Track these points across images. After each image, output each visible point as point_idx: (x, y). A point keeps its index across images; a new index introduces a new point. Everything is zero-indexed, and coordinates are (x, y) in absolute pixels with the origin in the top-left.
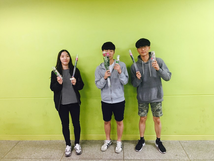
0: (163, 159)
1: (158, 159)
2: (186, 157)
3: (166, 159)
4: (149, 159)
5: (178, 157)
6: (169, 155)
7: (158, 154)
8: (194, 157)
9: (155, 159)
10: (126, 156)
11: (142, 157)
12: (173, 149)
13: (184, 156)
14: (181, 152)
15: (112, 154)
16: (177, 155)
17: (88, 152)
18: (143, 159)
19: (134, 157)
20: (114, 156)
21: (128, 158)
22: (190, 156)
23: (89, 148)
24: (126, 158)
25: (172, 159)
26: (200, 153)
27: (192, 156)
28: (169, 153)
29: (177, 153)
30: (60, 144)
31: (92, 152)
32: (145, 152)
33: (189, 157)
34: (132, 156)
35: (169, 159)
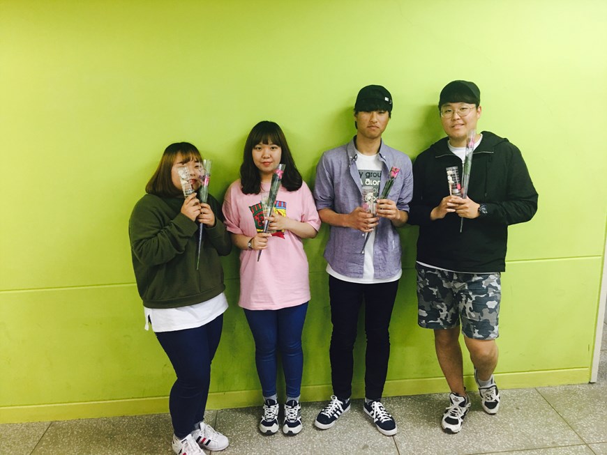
2: (390, 451)
5: (369, 452)
7: (313, 448)
8: (414, 451)
12: (359, 426)
13: (387, 448)
16: (366, 447)
26: (432, 436)
27: (408, 446)
28: (346, 440)
30: (15, 438)
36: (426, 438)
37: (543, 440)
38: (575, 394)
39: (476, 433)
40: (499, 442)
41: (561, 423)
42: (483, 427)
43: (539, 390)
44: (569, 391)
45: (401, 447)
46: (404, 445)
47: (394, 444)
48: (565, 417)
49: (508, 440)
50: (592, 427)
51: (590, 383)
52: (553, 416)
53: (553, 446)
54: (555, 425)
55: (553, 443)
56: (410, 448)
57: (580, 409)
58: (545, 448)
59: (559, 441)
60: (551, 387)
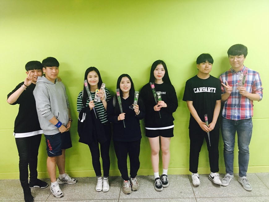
0: (164, 197)
1: (158, 198)
2: (191, 194)
3: (167, 197)
5: (182, 194)
6: (172, 193)
9: (155, 197)
10: (122, 195)
11: (140, 195)
12: (179, 185)
14: (187, 188)
16: (181, 192)
17: (78, 191)
18: (142, 198)
21: (124, 197)
23: (81, 187)
24: (122, 197)
25: (175, 197)
26: (209, 190)
27: (198, 193)
28: (173, 189)
29: (183, 190)
32: (145, 190)
33: (195, 194)
35: (171, 197)
36: (206, 190)
39: (228, 189)
40: (237, 193)
41: (264, 187)
42: (231, 187)
43: (257, 174)
46: (197, 193)
47: (193, 192)
48: (266, 185)
52: (261, 184)
54: (262, 188)
55: (260, 194)
56: (200, 194)
58: (256, 196)
59: (263, 194)
60: (262, 173)
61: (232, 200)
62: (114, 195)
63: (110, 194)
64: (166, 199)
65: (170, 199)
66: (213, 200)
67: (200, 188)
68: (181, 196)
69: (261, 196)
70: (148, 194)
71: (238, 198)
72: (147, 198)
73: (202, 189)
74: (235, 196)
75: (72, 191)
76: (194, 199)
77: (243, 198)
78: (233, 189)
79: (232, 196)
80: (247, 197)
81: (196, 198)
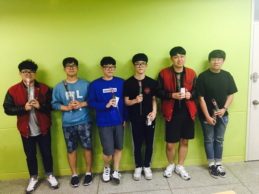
0: (141, 190)
1: (135, 191)
2: (166, 186)
3: (144, 190)
4: (126, 191)
5: (158, 186)
6: (148, 186)
7: (137, 185)
8: (175, 186)
9: (132, 191)
10: (100, 191)
11: (118, 190)
12: (155, 178)
14: (162, 180)
15: (85, 189)
16: (157, 185)
18: (120, 192)
19: (109, 191)
20: (87, 192)
22: (171, 184)
25: (151, 190)
27: (173, 184)
28: (149, 183)
29: (158, 182)
30: (24, 184)
31: (61, 190)
33: (170, 186)
34: (107, 190)
35: (148, 190)
37: (225, 181)
38: (239, 165)
39: (200, 180)
41: (233, 176)
42: (202, 178)
43: (225, 164)
44: (237, 165)
45: (171, 185)
47: (168, 183)
48: (234, 174)
49: (212, 182)
50: (244, 177)
51: (245, 161)
52: (230, 173)
53: (230, 183)
54: (230, 177)
55: (229, 183)
56: (174, 185)
57: (241, 171)
58: (226, 185)
59: (231, 182)
60: (230, 163)
61: (204, 189)
62: (92, 192)
63: (88, 190)
64: (142, 192)
65: (146, 192)
66: (187, 190)
67: (174, 180)
68: (157, 188)
69: (230, 184)
70: (126, 188)
71: (210, 187)
72: (125, 192)
73: (176, 180)
74: (206, 185)
75: (49, 190)
76: (169, 190)
77: (214, 186)
78: (205, 179)
79: (203, 185)
80: (217, 186)
81: (171, 189)
